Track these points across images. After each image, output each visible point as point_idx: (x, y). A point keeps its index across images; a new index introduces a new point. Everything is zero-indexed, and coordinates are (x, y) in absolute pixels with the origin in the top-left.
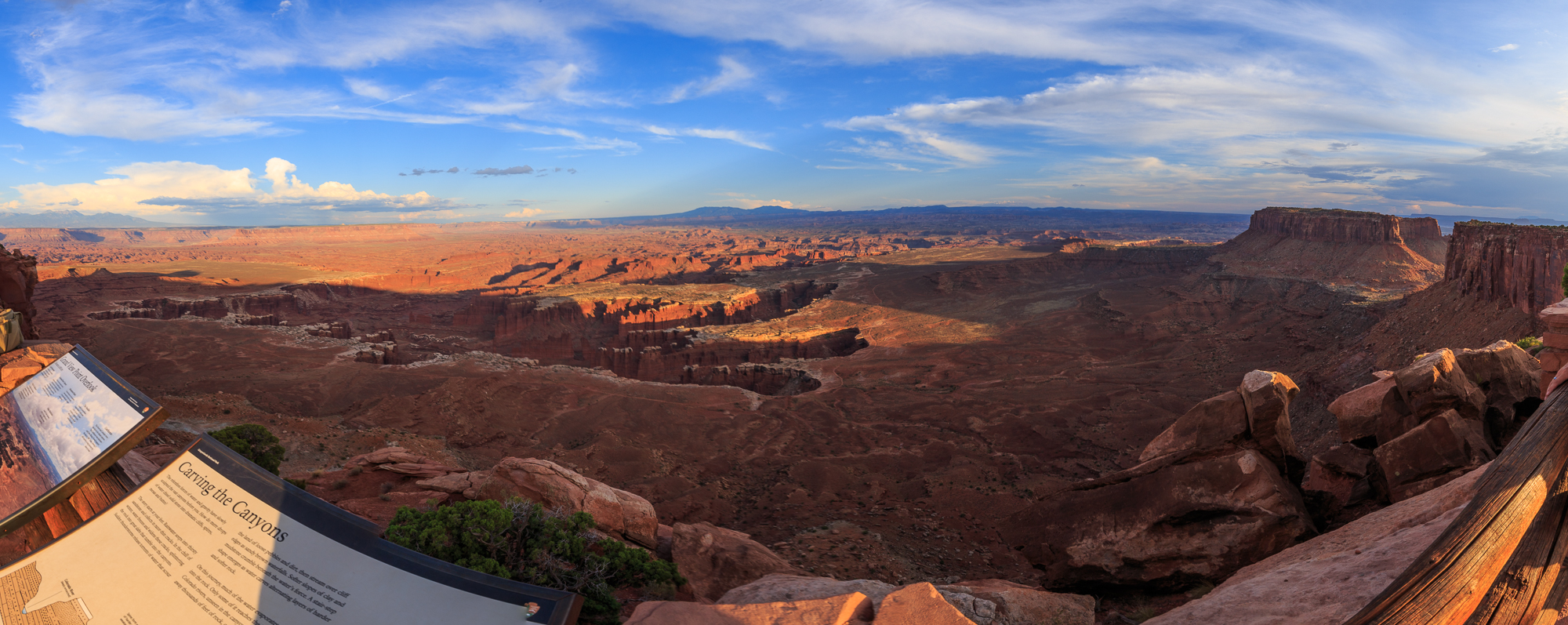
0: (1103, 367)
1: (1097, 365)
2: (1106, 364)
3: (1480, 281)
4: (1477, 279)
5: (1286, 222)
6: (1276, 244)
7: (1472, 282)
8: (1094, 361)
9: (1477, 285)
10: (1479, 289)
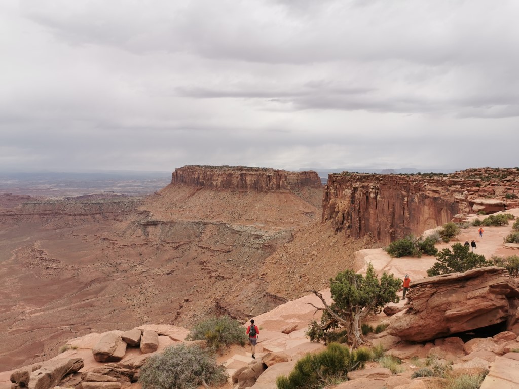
0: (38, 314)
1: (32, 313)
2: (40, 311)
3: (349, 221)
4: (347, 219)
5: (200, 177)
6: (193, 194)
7: (343, 221)
8: (29, 309)
9: (348, 224)
10: (349, 227)
